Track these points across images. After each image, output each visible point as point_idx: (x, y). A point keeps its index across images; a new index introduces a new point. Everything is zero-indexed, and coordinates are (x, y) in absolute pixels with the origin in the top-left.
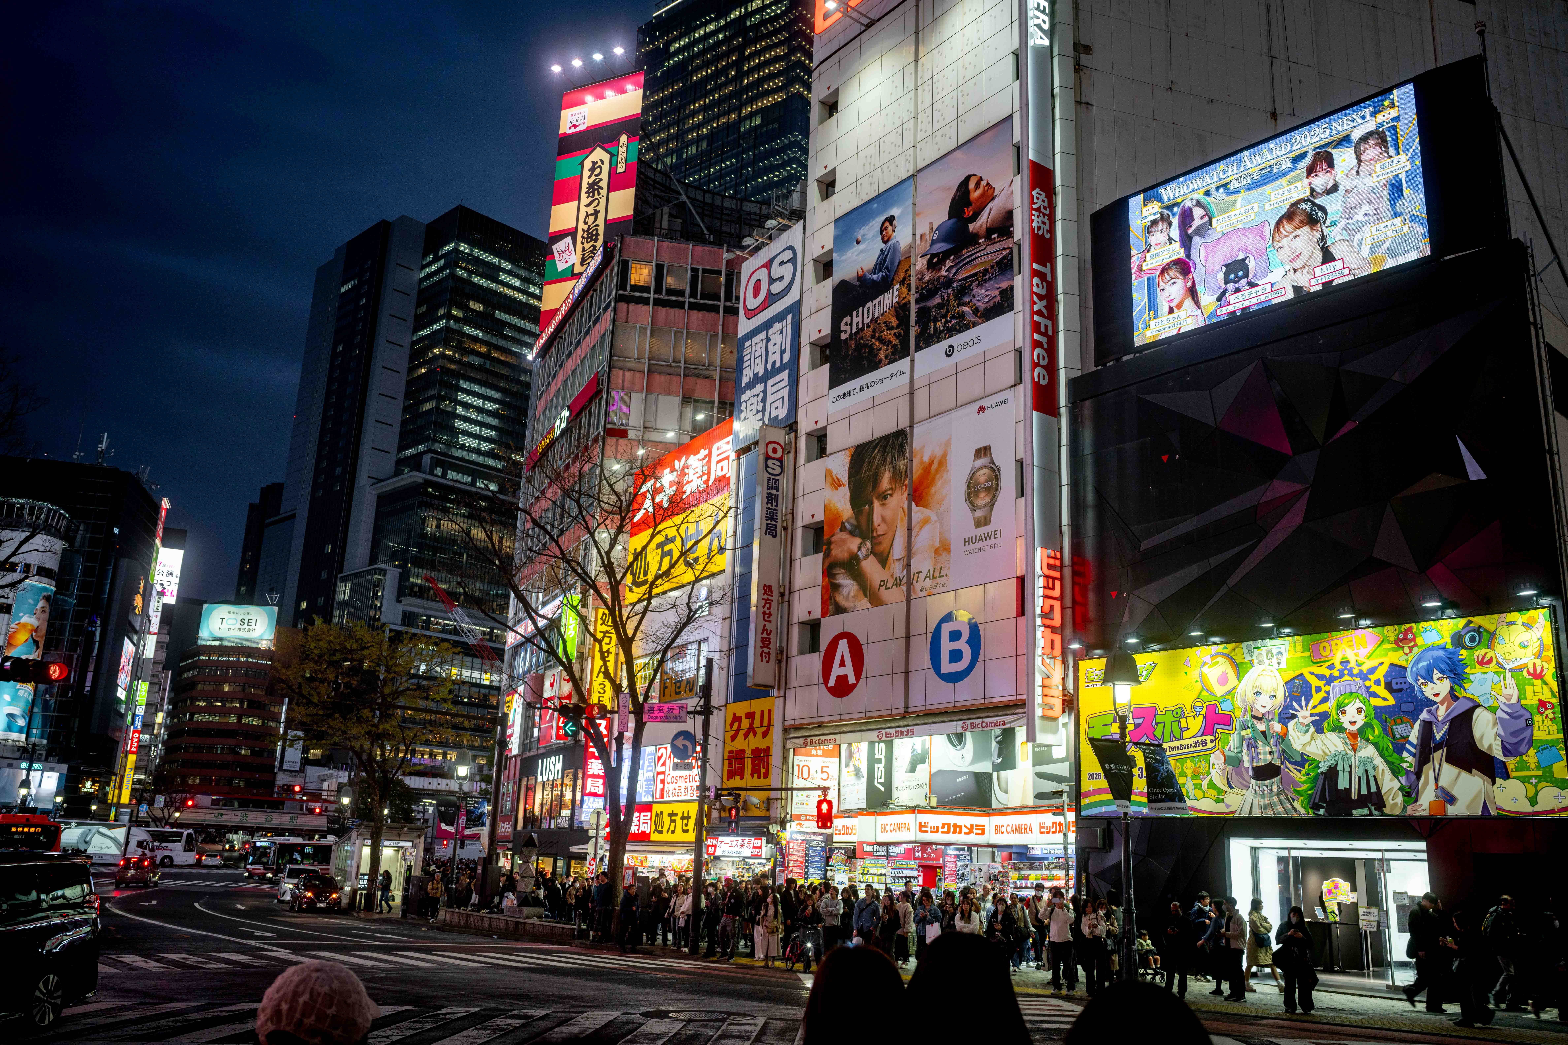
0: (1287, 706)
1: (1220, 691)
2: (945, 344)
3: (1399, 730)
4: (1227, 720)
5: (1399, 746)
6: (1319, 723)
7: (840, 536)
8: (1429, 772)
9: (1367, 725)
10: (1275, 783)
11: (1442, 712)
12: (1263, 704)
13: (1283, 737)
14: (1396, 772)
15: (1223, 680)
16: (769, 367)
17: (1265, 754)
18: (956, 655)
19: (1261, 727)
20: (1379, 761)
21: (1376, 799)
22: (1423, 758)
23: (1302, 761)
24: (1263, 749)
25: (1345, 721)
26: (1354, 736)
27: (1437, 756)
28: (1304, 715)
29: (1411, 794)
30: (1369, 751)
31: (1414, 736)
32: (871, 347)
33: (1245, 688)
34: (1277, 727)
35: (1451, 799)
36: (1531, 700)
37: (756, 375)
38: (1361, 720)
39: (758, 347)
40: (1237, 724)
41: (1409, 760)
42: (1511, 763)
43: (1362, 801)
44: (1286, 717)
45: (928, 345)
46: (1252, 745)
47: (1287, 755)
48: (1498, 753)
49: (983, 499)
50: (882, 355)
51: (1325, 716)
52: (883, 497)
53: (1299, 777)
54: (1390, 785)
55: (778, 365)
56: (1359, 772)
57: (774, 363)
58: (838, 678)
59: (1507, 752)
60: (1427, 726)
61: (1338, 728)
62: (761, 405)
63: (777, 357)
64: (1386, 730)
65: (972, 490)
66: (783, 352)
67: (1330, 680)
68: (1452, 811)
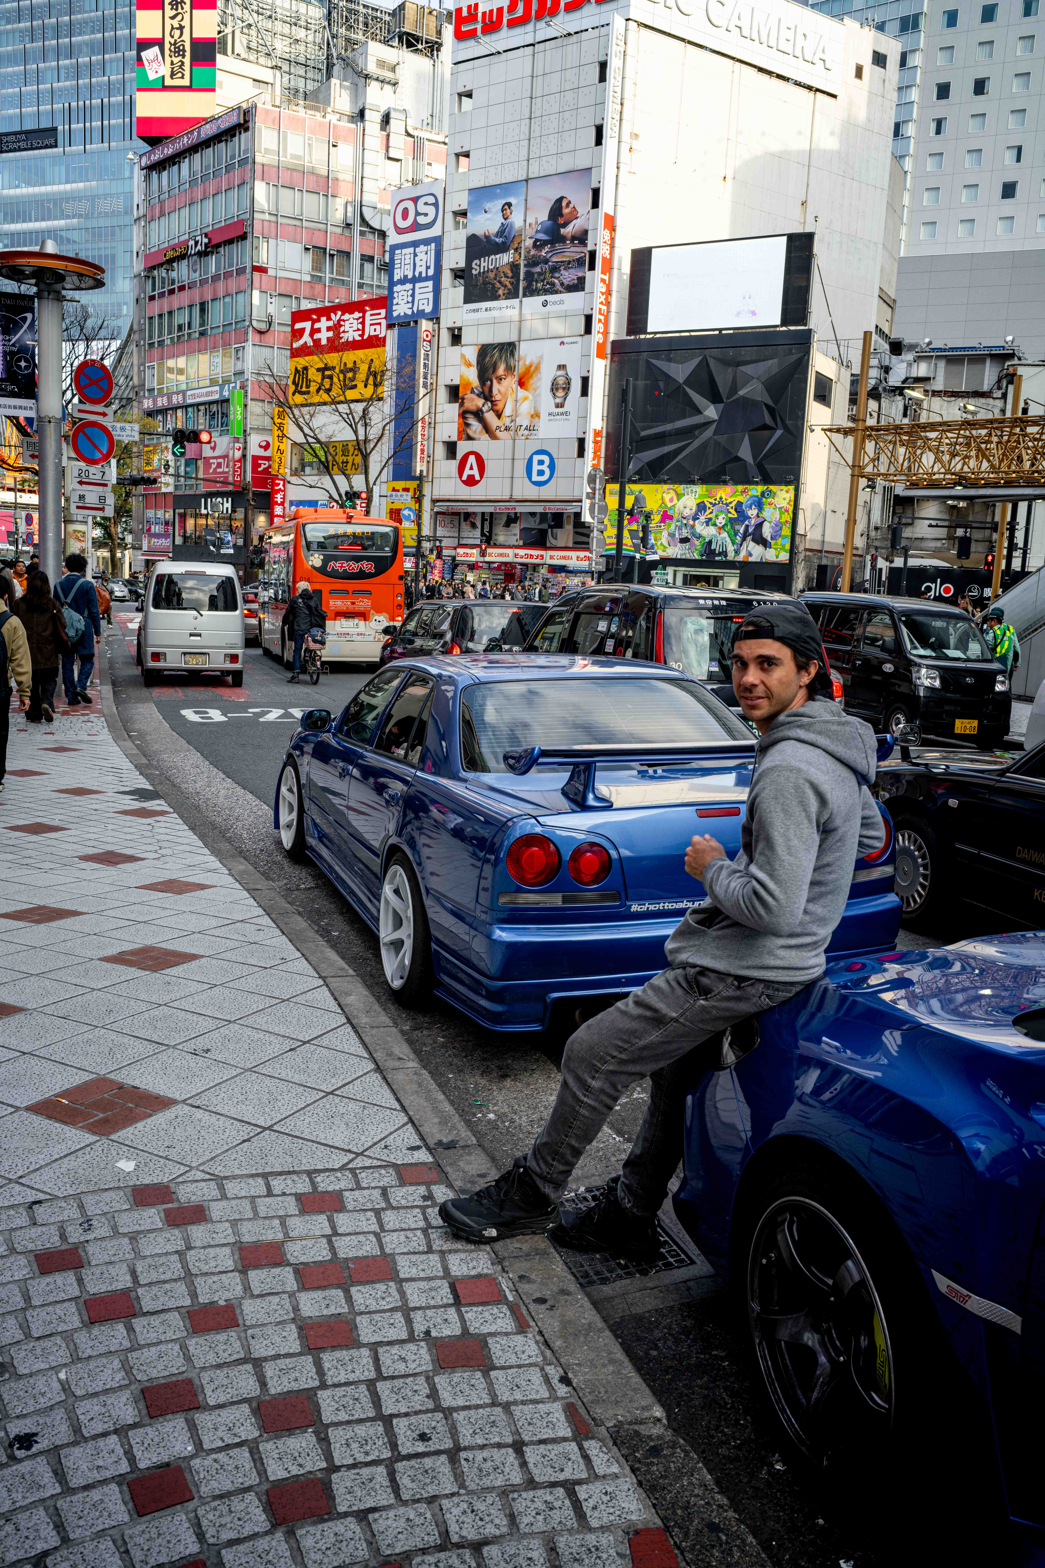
0: (696, 514)
1: (669, 505)
2: (543, 298)
3: (737, 527)
4: (671, 518)
5: (736, 534)
6: (708, 522)
7: (469, 396)
8: (745, 544)
9: (726, 525)
10: (687, 545)
11: (753, 522)
12: (687, 512)
13: (693, 527)
14: (733, 543)
15: (671, 500)
16: (417, 274)
17: (685, 533)
18: (541, 473)
19: (685, 522)
20: (728, 539)
21: (724, 553)
22: (744, 539)
23: (699, 537)
24: (684, 531)
25: (718, 522)
26: (720, 528)
27: (749, 538)
28: (702, 518)
29: (737, 552)
30: (725, 535)
31: (742, 531)
32: (493, 285)
33: (680, 505)
34: (691, 522)
35: (750, 555)
36: (783, 520)
37: (406, 277)
38: (724, 522)
39: (407, 257)
40: (675, 519)
41: (739, 539)
42: (773, 542)
43: (720, 554)
44: (695, 518)
45: (532, 295)
46: (680, 529)
47: (693, 534)
48: (769, 539)
49: (560, 393)
50: (501, 292)
51: (710, 519)
52: (500, 379)
53: (697, 543)
54: (731, 548)
55: (424, 275)
56: (720, 543)
57: (420, 273)
58: (469, 476)
59: (772, 539)
60: (747, 526)
61: (715, 525)
62: (410, 299)
63: (423, 270)
64: (733, 527)
65: (554, 388)
66: (428, 268)
67: (714, 505)
68: (751, 559)
